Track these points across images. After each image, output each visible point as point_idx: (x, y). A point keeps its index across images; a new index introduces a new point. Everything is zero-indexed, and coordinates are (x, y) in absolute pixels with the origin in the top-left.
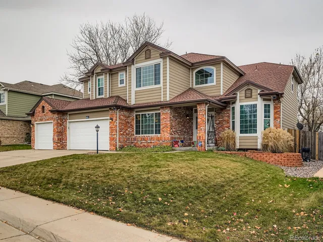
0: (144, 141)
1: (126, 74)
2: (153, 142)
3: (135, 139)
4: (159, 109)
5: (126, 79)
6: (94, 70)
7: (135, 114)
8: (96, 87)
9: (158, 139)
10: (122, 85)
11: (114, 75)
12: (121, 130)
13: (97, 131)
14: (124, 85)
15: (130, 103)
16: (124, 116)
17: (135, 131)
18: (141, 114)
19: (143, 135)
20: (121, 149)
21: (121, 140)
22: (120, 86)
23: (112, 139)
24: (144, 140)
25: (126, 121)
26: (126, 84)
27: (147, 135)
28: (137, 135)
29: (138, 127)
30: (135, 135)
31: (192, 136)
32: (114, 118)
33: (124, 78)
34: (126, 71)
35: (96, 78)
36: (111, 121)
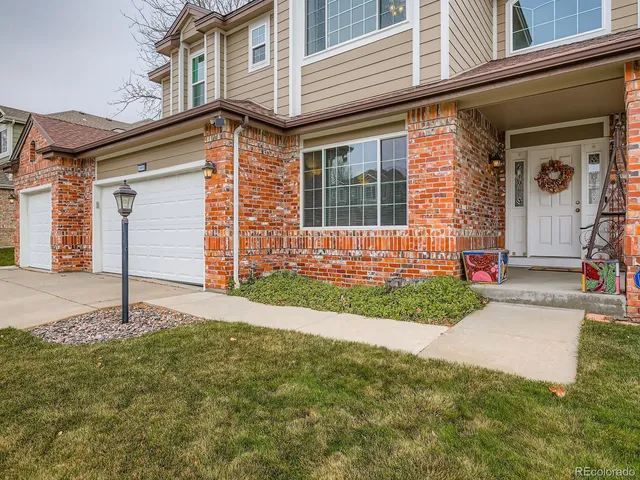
0: (335, 253)
1: (272, 26)
2: (374, 255)
3: (303, 243)
4: (402, 122)
5: (272, 42)
6: (178, 33)
7: (301, 151)
8: (186, 83)
9: (397, 245)
10: (260, 65)
11: (234, 40)
12: (248, 209)
13: (125, 213)
14: (266, 62)
15: (283, 111)
16: (263, 157)
17: (301, 212)
18: (323, 148)
19: (331, 228)
20: (251, 281)
21: (250, 248)
22: (252, 67)
23: (214, 244)
24: (337, 246)
25: (271, 175)
26: (272, 59)
27: (350, 228)
28: (310, 229)
29: (312, 198)
30: (303, 229)
31: (503, 229)
32: (222, 163)
33: (267, 41)
34: (272, 16)
35: (186, 56)
36: (209, 173)
